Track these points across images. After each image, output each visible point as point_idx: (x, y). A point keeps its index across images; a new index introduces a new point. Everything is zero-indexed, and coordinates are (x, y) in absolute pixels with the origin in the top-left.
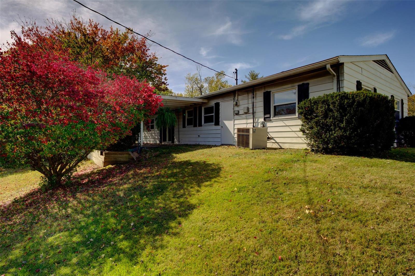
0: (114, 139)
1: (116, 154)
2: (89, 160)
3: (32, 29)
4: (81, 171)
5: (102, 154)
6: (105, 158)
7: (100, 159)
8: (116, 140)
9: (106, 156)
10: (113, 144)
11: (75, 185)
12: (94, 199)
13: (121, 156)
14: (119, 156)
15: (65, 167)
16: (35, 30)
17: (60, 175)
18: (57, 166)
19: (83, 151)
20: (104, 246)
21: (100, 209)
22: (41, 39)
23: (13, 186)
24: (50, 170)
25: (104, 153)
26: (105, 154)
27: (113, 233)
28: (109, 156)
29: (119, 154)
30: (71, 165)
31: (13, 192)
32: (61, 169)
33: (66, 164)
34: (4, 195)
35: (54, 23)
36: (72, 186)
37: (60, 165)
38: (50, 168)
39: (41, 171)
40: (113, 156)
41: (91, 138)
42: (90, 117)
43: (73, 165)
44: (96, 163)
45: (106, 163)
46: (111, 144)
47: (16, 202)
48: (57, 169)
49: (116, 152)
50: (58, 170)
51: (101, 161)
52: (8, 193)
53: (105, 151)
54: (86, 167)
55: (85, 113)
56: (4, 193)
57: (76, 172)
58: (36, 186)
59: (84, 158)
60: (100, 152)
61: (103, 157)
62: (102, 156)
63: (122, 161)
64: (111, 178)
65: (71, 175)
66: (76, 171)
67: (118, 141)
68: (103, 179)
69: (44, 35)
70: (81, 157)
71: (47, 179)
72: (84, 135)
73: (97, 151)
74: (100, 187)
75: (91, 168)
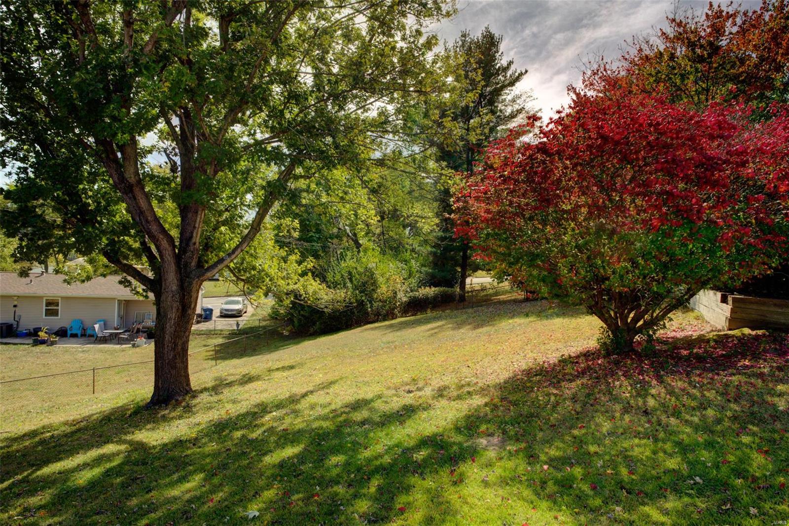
0: (764, 263)
1: (764, 304)
2: (693, 310)
3: (598, 71)
4: (674, 331)
5: (724, 300)
6: (733, 311)
7: (720, 311)
8: (770, 268)
9: (737, 305)
10: (761, 277)
11: (660, 357)
12: (703, 396)
13: (780, 310)
14: (772, 309)
15: (643, 317)
16: (602, 69)
17: (632, 330)
18: (629, 313)
19: (683, 287)
20: (728, 506)
21: (719, 421)
22: (612, 83)
23: (559, 335)
24: (617, 318)
25: (730, 299)
26: (734, 300)
27: (755, 490)
28: (743, 306)
29: (775, 305)
30: (655, 315)
31: (560, 345)
32: (636, 320)
33: (646, 311)
34: (548, 347)
35: (636, 43)
36: (655, 357)
37: (634, 312)
38: (616, 313)
39: (602, 317)
40: (755, 307)
41: (705, 259)
42: (708, 212)
43: (658, 315)
44: (708, 320)
45: (734, 321)
46: (754, 277)
47: (563, 361)
48: (628, 317)
49: (766, 300)
50: (629, 320)
51: (721, 316)
52: (552, 345)
53: (733, 294)
54: (684, 324)
55: (696, 203)
56: (549, 344)
57: (662, 331)
58: (592, 344)
59: (682, 303)
60: (719, 295)
61: (727, 309)
62: (725, 304)
63: (784, 324)
64: (749, 360)
65: (654, 333)
66: (665, 327)
67: (775, 269)
68: (727, 357)
69: (617, 73)
70: (678, 300)
71: (610, 332)
72: (689, 252)
73: (711, 292)
74: (718, 374)
75: (696, 328)
